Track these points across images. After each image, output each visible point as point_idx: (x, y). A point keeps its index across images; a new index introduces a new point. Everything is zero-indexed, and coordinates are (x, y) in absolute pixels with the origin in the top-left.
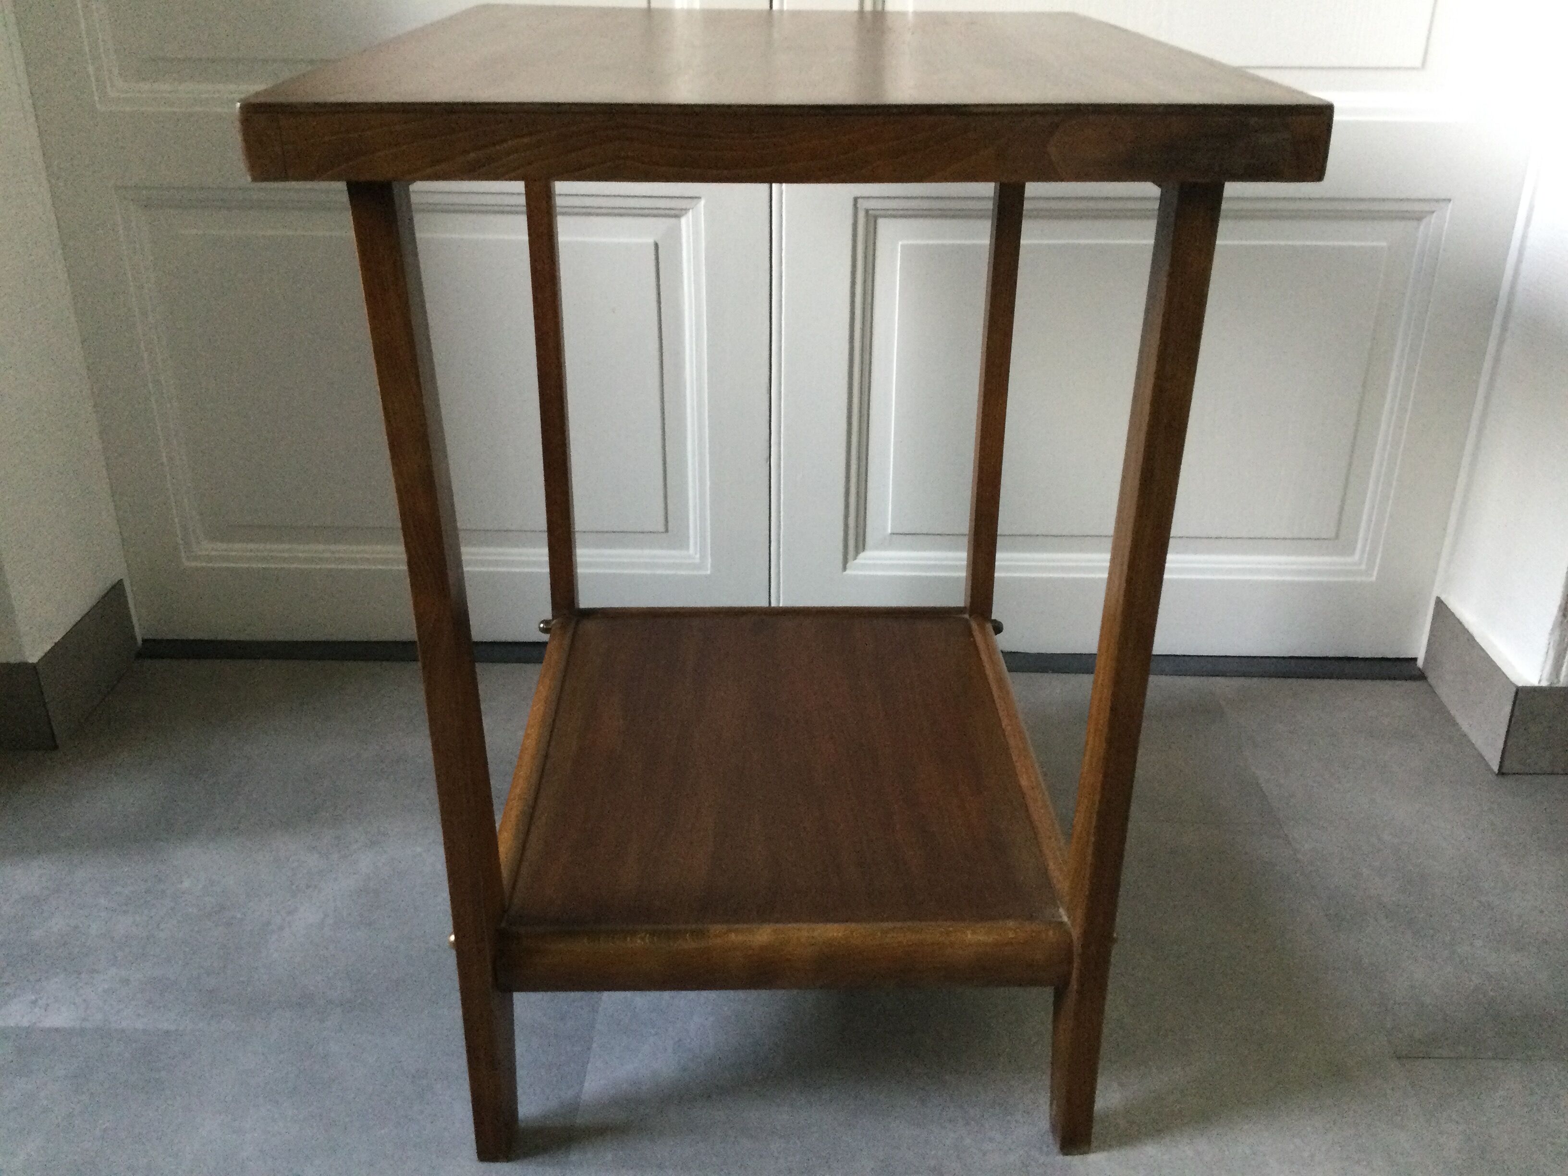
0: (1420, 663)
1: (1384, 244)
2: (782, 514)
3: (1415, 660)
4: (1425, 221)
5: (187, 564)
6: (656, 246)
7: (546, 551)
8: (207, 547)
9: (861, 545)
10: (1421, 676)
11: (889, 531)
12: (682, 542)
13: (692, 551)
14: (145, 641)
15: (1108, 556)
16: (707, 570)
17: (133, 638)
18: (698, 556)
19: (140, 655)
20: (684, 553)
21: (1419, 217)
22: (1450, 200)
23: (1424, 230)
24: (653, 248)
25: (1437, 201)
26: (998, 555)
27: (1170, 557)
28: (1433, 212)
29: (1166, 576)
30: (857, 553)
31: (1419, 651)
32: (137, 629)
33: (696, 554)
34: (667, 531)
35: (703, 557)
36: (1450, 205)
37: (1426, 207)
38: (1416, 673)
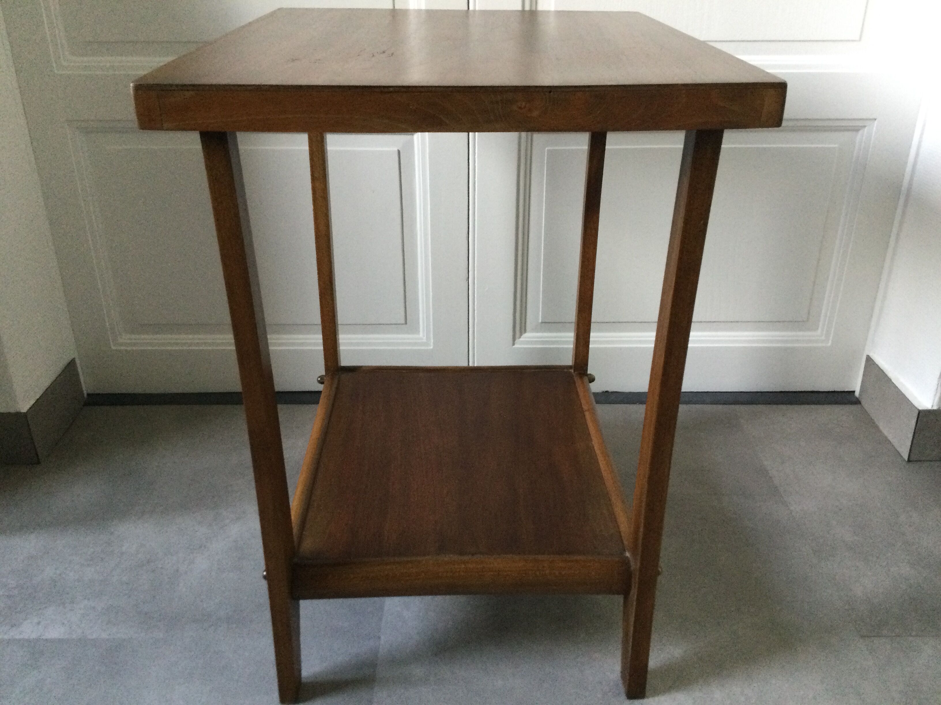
0: (857, 394)
1: (836, 146)
2: (476, 312)
3: (854, 392)
4: (861, 132)
5: (114, 348)
6: (399, 152)
7: (321, 336)
8: (125, 338)
9: (523, 330)
10: (857, 402)
11: (540, 321)
12: (416, 330)
13: (421, 335)
14: (88, 395)
15: (654, 334)
16: (431, 346)
17: (82, 392)
18: (425, 338)
19: (86, 404)
20: (416, 336)
21: (856, 129)
22: (875, 119)
23: (860, 137)
24: (397, 153)
25: (867, 119)
26: (592, 334)
27: (692, 334)
28: (865, 126)
29: (690, 345)
30: (521, 334)
31: (856, 387)
32: (84, 389)
33: (424, 336)
34: (406, 323)
35: (428, 338)
36: (876, 122)
37: (860, 124)
38: (854, 400)
